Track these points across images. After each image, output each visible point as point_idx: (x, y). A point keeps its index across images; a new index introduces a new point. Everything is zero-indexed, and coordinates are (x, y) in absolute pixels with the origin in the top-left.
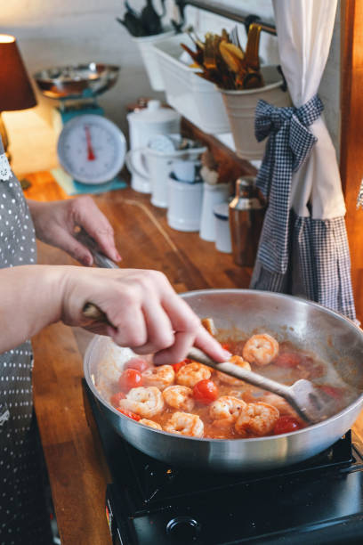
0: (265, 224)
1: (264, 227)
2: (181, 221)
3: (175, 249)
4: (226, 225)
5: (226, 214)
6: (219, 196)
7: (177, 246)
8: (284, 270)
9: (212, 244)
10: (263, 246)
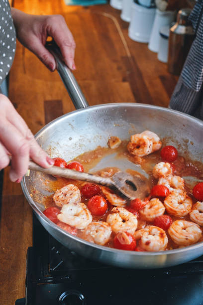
0: (191, 51)
1: (189, 54)
2: (138, 34)
3: (129, 54)
4: (166, 42)
5: (167, 34)
6: (165, 20)
7: (131, 53)
8: (198, 89)
9: (155, 54)
10: (187, 67)
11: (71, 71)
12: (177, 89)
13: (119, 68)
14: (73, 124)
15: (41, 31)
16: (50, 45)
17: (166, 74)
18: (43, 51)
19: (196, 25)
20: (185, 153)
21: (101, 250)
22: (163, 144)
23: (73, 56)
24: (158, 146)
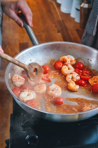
2: (65, 9)
4: (79, 12)
5: (79, 8)
7: (62, 18)
8: (94, 34)
9: (74, 19)
10: (88, 24)
11: (31, 27)
12: (84, 35)
13: (56, 26)
14: (32, 53)
15: (15, 8)
16: (20, 15)
17: (79, 28)
18: (17, 18)
19: (92, 2)
20: (88, 65)
21: (46, 114)
22: (76, 61)
23: (32, 20)
24: (74, 62)
